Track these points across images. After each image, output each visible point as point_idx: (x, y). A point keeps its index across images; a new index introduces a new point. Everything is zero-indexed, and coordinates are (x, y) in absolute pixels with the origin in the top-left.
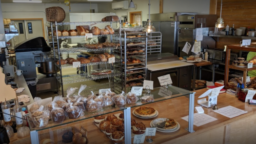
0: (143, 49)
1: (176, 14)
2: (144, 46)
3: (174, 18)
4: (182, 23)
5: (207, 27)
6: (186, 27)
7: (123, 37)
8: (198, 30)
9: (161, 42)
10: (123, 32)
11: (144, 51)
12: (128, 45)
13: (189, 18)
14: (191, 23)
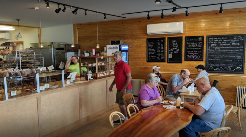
0: (33, 64)
1: (52, 43)
2: (33, 62)
3: (51, 46)
4: (57, 49)
5: (73, 52)
6: (60, 52)
7: (18, 56)
8: (67, 53)
9: (43, 62)
10: (18, 53)
11: (34, 65)
12: (23, 61)
13: (61, 46)
14: (63, 49)
